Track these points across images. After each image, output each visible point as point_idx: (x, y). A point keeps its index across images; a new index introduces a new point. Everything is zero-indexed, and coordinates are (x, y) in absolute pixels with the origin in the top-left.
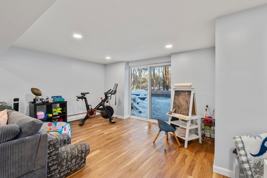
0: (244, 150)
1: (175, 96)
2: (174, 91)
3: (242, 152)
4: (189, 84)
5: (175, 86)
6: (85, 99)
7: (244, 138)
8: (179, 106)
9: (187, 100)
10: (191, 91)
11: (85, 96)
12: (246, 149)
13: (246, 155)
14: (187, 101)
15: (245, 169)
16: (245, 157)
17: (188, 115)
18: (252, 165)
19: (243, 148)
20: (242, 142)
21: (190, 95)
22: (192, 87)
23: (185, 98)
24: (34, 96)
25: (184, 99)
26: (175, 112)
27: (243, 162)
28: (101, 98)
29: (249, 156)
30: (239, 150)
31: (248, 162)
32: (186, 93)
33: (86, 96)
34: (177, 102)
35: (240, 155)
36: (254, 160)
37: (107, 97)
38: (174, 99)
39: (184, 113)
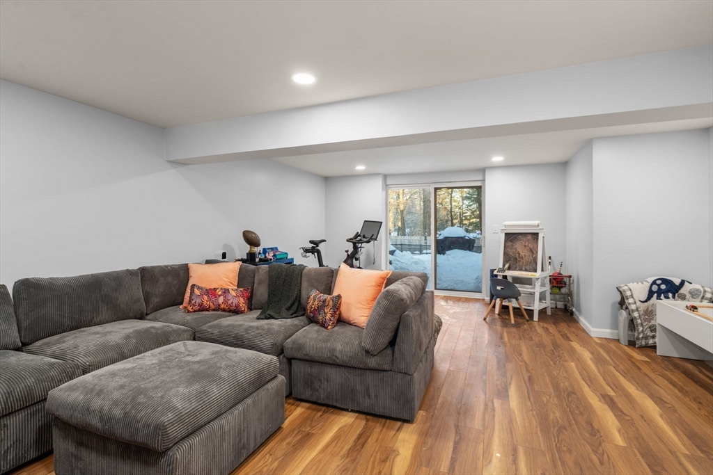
0: (633, 297)
1: (505, 242)
2: (503, 235)
3: (631, 300)
4: (536, 223)
5: (505, 226)
6: (319, 252)
7: (631, 285)
8: (516, 259)
9: (532, 247)
10: (538, 233)
11: (318, 246)
12: (634, 296)
13: (635, 303)
14: (531, 249)
15: (635, 318)
16: (635, 305)
17: (535, 271)
18: (641, 313)
19: (632, 296)
20: (630, 290)
21: (537, 239)
22: (540, 227)
23: (526, 244)
24: (247, 248)
25: (525, 246)
26: (509, 269)
27: (633, 311)
28: (347, 251)
29: (638, 303)
30: (628, 299)
31: (637, 310)
32: (530, 237)
33: (321, 247)
34: (511, 252)
35: (629, 304)
36: (643, 307)
37: (356, 248)
38: (505, 247)
39: (528, 268)
